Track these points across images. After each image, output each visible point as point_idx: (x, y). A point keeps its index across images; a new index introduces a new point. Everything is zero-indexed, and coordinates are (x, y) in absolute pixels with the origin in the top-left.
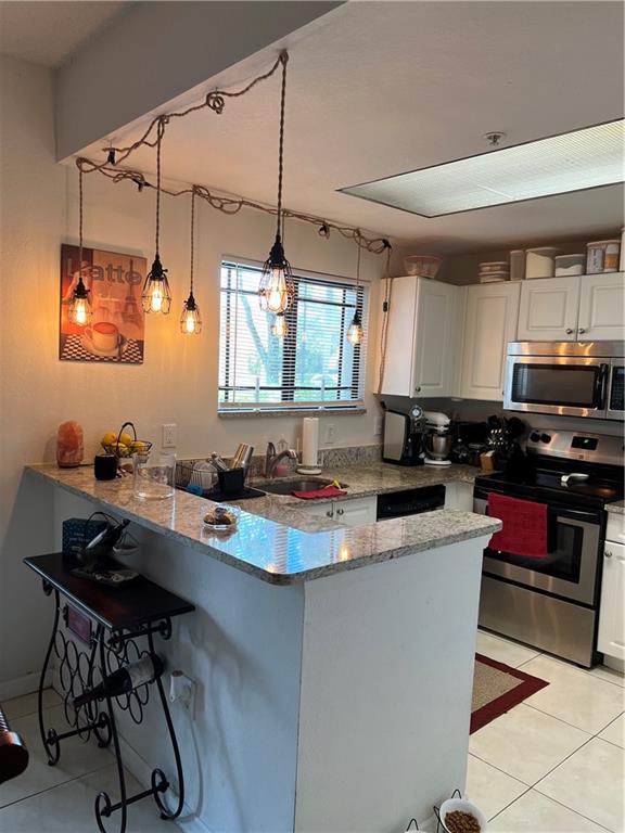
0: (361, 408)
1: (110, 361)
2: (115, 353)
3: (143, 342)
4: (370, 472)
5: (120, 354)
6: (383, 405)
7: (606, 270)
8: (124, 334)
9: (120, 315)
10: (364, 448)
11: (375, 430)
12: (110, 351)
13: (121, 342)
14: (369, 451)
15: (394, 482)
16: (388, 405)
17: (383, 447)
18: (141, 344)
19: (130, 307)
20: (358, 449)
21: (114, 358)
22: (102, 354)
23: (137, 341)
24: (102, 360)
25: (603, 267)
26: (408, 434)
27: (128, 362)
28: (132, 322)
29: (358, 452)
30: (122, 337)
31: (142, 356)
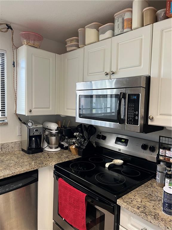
7: (125, 30)
25: (123, 28)
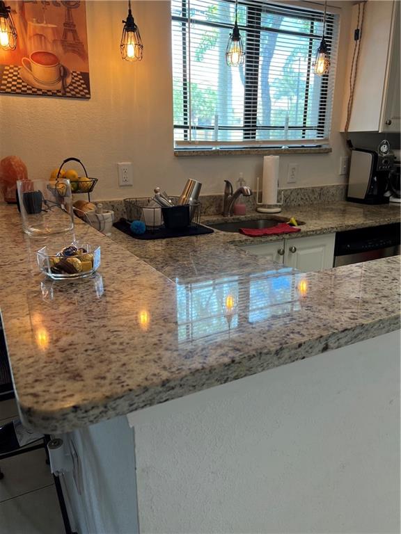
0: (328, 147)
1: (54, 95)
2: (59, 86)
3: (88, 74)
4: (332, 210)
5: (64, 87)
6: (349, 144)
8: (66, 66)
9: (59, 43)
10: (328, 188)
11: (340, 170)
12: (53, 84)
13: (63, 74)
14: (332, 191)
15: (356, 219)
16: (354, 142)
17: (347, 186)
18: (85, 77)
19: (70, 35)
20: (322, 188)
21: (58, 91)
22: (45, 87)
23: (82, 74)
24: (45, 94)
26: (374, 172)
27: (74, 97)
28: (74, 51)
29: (322, 191)
30: (64, 69)
31: (89, 89)
